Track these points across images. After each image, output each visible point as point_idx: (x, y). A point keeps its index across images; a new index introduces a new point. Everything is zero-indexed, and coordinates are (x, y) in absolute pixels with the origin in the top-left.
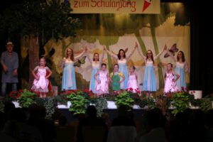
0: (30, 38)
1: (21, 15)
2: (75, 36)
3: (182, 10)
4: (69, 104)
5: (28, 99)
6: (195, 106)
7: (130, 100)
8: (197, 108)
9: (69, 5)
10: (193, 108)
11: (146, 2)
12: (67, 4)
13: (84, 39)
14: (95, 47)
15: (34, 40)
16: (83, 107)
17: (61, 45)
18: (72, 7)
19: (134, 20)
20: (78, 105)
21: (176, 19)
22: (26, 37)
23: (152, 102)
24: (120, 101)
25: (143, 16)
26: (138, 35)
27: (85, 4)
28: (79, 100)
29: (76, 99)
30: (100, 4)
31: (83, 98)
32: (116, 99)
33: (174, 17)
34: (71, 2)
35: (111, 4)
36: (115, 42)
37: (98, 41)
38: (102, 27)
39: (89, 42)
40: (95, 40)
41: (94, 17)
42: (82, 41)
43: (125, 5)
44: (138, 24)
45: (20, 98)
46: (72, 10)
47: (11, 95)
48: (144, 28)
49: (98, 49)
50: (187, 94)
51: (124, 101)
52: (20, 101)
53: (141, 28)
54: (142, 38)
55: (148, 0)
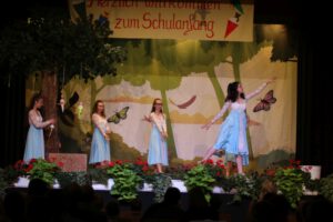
0: (43, 77)
1: (30, 38)
2: (115, 75)
3: (284, 36)
4: (111, 183)
5: (45, 174)
6: (312, 190)
7: (208, 178)
8: (315, 193)
9: (107, 24)
10: (309, 193)
12: (103, 23)
13: (126, 80)
14: (143, 92)
15: (50, 79)
16: (133, 188)
18: (112, 27)
19: (206, 51)
20: (126, 185)
21: (273, 51)
22: (37, 75)
23: (243, 183)
24: (193, 180)
25: (222, 44)
26: (212, 75)
27: (133, 23)
28: (127, 177)
29: (122, 176)
30: (156, 24)
31: (133, 175)
33: (271, 48)
34: (110, 20)
35: (174, 25)
36: (177, 85)
37: (148, 83)
38: (155, 61)
39: (134, 84)
40: (144, 82)
41: (142, 45)
42: (123, 82)
43: (196, 26)
44: (213, 58)
45: (31, 172)
46: (112, 32)
47: (17, 166)
48: (221, 64)
49: (148, 97)
50: (299, 171)
51: (199, 180)
52: (32, 176)
53: (218, 64)
54: (219, 80)
55: (234, 20)
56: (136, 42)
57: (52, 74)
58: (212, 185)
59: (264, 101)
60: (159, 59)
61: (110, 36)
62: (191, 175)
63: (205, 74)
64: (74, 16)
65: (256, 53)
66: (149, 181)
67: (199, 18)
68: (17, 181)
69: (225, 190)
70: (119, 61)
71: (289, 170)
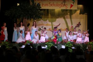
1: (20, 9)
2: (41, 18)
12: (39, 5)
14: (47, 23)
18: (41, 6)
19: (63, 12)
20: (50, 47)
21: (80, 12)
23: (80, 46)
25: (67, 10)
26: (64, 18)
27: (46, 5)
29: (49, 45)
30: (52, 5)
31: (52, 44)
35: (57, 5)
36: (55, 21)
37: (48, 20)
38: (49, 15)
39: (44, 21)
40: (47, 20)
42: (41, 20)
43: (63, 6)
45: (26, 44)
46: (41, 7)
49: (48, 24)
51: (69, 45)
53: (66, 15)
54: (66, 19)
55: (72, 4)
57: (26, 18)
58: (72, 46)
59: (78, 25)
60: (51, 14)
61: (41, 8)
62: (67, 44)
64: (31, 3)
65: (76, 12)
67: (63, 3)
68: (22, 46)
70: (42, 15)
71: (91, 42)
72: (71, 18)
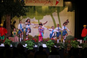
1: (3, 6)
3: (71, 5)
4: (26, 45)
5: (8, 43)
6: (80, 46)
7: (52, 43)
8: (81, 47)
9: (24, 2)
10: (80, 47)
11: (57, 1)
14: (33, 20)
15: (8, 17)
17: (18, 20)
18: (25, 3)
19: (50, 9)
20: (30, 46)
21: (68, 9)
22: (5, 16)
23: (62, 45)
24: (48, 44)
25: (54, 7)
26: (52, 16)
28: (31, 43)
29: (29, 43)
30: (37, 2)
31: (32, 43)
32: (46, 43)
34: (24, 1)
35: (42, 2)
39: (31, 18)
40: (33, 18)
41: (33, 8)
43: (48, 2)
44: (52, 11)
45: (4, 42)
46: (25, 4)
48: (54, 12)
49: (34, 21)
50: (77, 41)
51: (50, 44)
52: (5, 43)
54: (54, 17)
56: (31, 7)
58: (53, 45)
59: (66, 22)
60: (37, 11)
61: (25, 5)
62: (48, 43)
63: (50, 15)
65: (64, 9)
66: (36, 44)
68: (1, 45)
69: (57, 46)
70: (27, 12)
72: (58, 16)
